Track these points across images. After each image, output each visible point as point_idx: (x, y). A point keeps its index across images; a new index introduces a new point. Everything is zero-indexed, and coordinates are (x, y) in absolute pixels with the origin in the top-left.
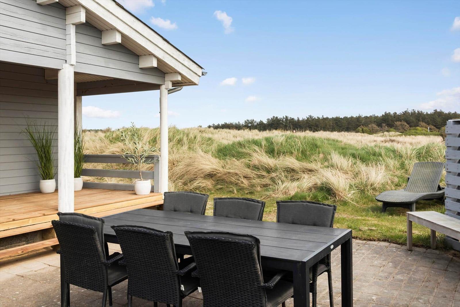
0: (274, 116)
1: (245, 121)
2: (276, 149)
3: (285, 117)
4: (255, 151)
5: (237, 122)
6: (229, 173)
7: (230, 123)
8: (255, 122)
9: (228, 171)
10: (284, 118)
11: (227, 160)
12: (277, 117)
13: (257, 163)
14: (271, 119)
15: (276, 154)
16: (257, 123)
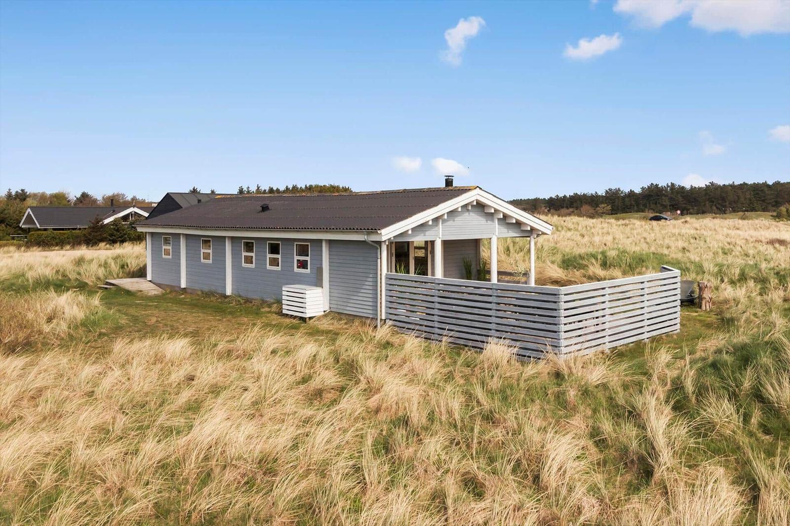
0: (652, 184)
1: (607, 191)
2: (608, 262)
3: (670, 184)
4: (593, 264)
5: (594, 193)
6: (571, 281)
7: (583, 194)
8: (622, 192)
9: (570, 279)
10: (668, 186)
11: (569, 270)
12: (657, 185)
13: (591, 274)
14: (647, 187)
15: (608, 266)
16: (625, 194)
